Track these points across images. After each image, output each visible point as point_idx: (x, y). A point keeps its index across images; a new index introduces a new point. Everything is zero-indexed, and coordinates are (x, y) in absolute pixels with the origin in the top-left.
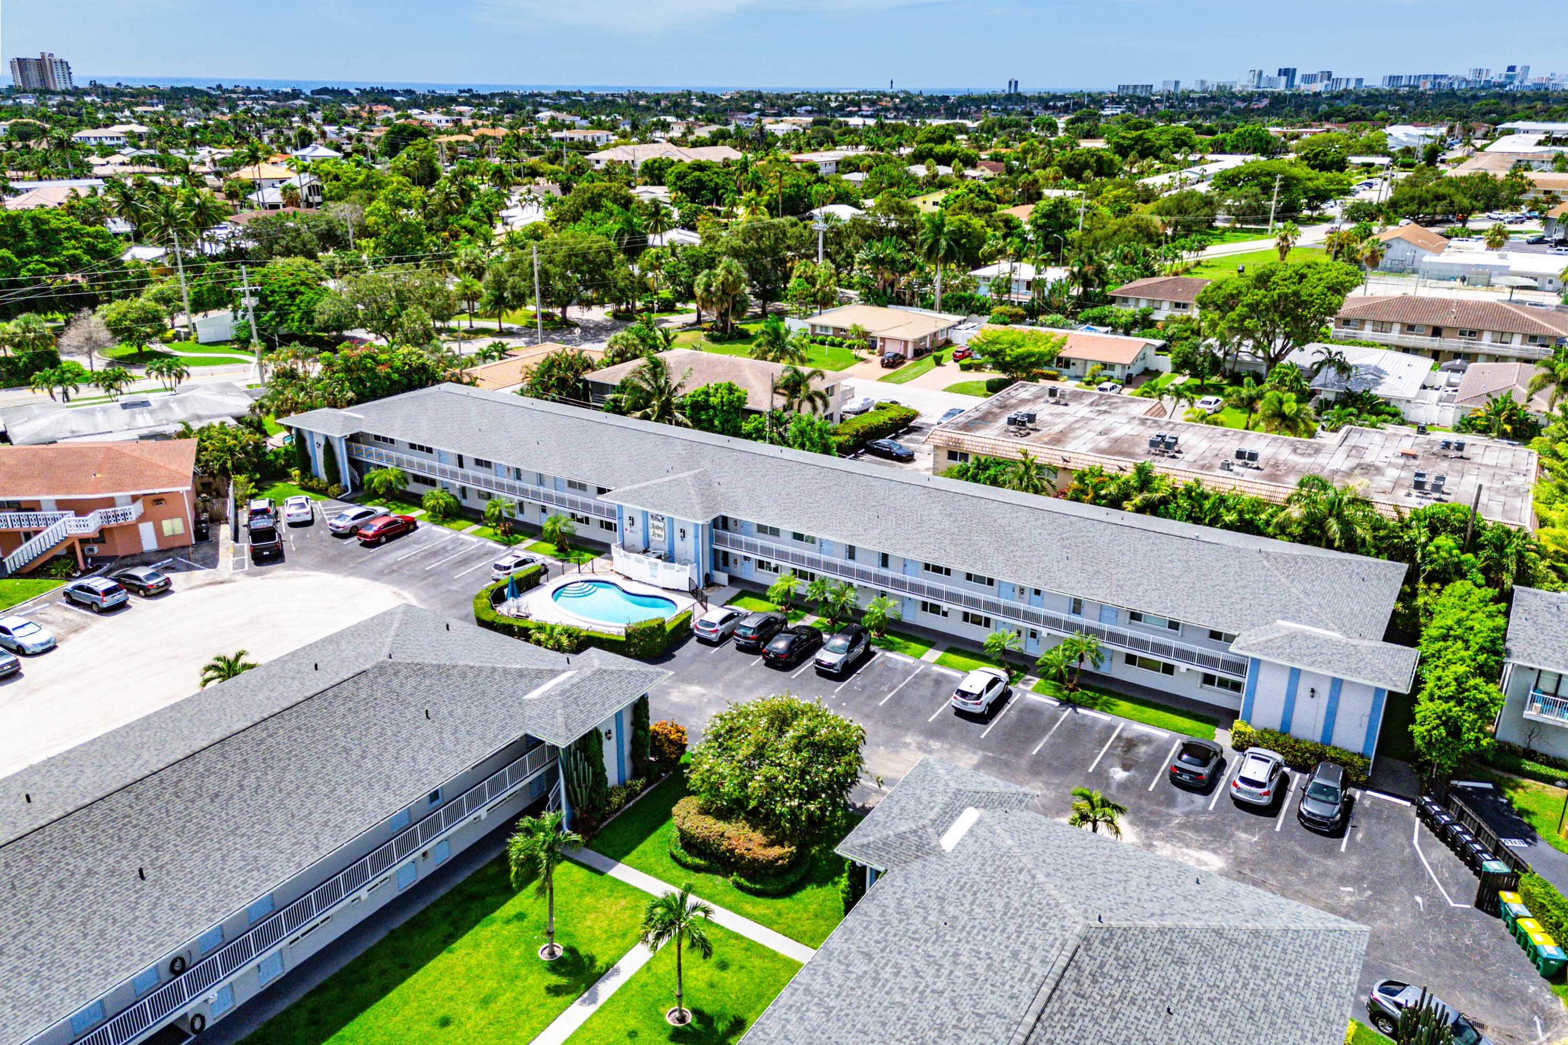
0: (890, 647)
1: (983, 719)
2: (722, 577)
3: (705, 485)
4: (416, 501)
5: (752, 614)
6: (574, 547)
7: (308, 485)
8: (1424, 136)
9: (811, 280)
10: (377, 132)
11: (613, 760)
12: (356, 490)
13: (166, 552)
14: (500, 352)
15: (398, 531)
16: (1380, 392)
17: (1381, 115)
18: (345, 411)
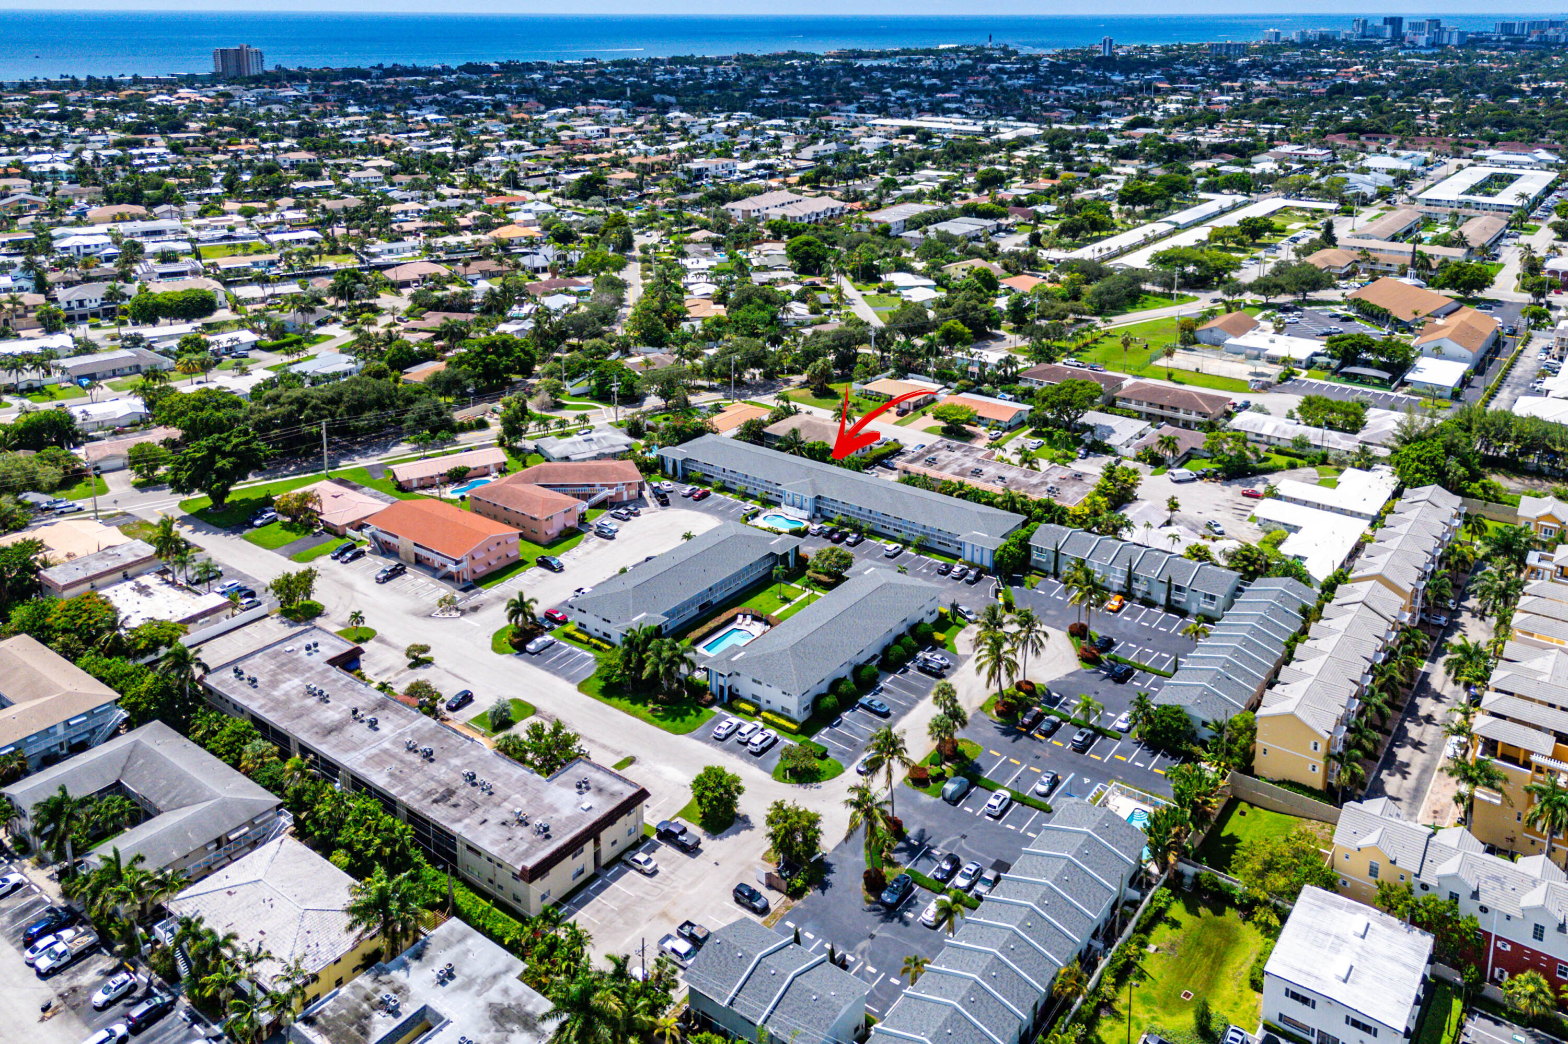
0: (870, 537)
1: (892, 557)
2: (818, 515)
3: (813, 483)
4: (709, 484)
5: (828, 526)
6: (768, 503)
7: (664, 475)
8: (1390, 172)
9: (866, 365)
10: (549, 150)
11: (791, 559)
12: (686, 479)
13: (631, 501)
14: (718, 409)
15: (705, 495)
16: (1107, 441)
17: (1400, 125)
18: (678, 448)
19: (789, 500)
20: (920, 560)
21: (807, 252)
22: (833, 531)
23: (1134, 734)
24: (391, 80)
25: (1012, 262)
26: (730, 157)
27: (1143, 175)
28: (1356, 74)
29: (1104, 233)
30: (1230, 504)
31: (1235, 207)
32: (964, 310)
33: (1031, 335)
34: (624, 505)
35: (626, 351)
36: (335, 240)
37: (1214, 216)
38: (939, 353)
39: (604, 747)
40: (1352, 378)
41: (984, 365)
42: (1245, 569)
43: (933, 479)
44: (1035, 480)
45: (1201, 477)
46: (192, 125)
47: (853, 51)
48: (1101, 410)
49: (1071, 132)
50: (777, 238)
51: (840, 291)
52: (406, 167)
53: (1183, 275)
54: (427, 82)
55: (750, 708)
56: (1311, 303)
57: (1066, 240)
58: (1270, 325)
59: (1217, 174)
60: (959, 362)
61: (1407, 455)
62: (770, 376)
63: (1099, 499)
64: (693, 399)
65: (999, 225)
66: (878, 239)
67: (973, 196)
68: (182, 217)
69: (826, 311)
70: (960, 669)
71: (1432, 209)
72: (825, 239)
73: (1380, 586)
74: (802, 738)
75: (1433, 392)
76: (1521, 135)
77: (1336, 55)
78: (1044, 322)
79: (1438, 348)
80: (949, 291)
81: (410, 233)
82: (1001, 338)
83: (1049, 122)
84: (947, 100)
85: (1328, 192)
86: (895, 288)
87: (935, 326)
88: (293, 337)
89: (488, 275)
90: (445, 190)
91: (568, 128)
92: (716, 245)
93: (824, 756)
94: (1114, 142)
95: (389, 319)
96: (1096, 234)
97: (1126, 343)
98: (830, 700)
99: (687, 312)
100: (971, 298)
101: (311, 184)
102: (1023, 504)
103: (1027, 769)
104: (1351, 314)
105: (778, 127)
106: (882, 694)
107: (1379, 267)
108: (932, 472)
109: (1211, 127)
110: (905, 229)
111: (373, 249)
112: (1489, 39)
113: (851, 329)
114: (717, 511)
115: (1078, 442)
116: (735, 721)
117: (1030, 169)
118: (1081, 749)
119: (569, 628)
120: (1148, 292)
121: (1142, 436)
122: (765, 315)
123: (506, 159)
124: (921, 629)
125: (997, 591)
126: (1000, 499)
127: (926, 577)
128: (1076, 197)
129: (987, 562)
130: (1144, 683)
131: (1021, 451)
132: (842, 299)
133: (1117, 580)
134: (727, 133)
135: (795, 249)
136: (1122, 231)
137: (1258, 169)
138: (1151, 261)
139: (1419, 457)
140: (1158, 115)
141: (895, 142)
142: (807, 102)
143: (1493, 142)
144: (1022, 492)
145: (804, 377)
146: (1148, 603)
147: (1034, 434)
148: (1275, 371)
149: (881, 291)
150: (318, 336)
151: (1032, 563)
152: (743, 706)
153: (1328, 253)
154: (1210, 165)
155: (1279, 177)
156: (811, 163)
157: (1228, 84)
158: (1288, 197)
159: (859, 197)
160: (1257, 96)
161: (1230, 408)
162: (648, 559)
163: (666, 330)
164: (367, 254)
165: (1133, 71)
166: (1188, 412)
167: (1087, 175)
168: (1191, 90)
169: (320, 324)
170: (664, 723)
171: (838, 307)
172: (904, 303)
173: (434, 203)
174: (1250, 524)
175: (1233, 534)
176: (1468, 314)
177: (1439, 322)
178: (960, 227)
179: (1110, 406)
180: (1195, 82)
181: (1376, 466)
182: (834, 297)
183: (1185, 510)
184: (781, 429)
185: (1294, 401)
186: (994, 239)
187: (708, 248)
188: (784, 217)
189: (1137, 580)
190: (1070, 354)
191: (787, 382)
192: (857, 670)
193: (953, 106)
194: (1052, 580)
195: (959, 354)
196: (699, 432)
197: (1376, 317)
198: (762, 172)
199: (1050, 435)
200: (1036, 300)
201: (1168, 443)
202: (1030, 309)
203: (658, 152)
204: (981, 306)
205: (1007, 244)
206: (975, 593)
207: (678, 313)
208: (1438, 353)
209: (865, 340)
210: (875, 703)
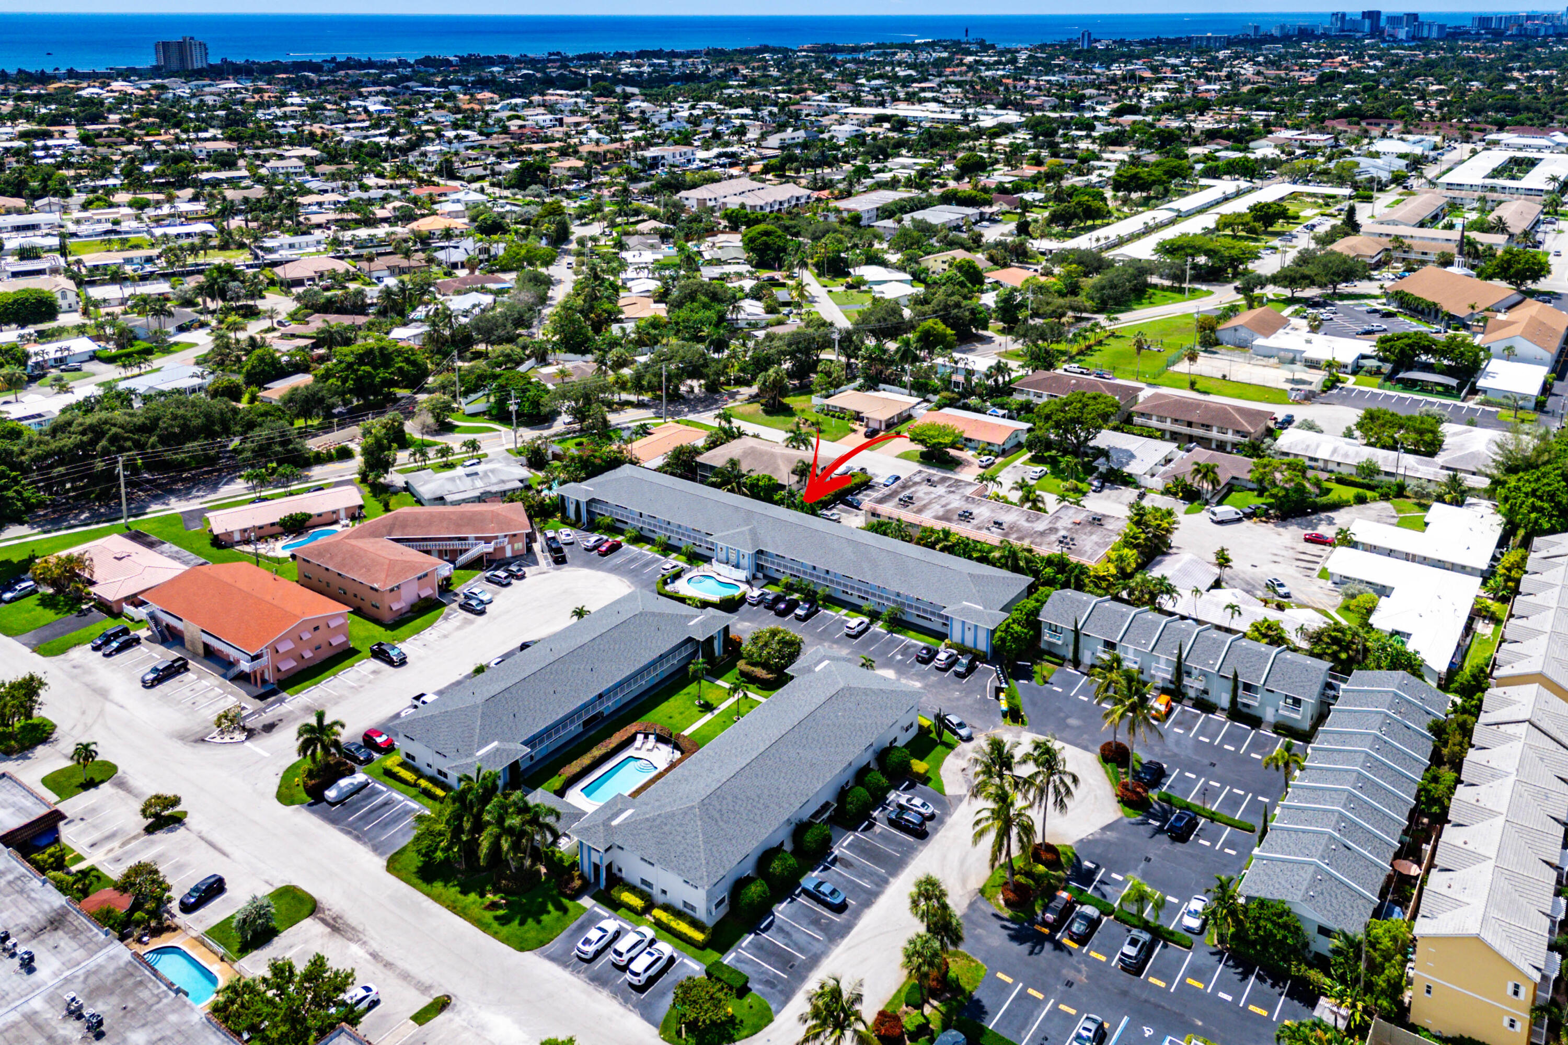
0: (826, 608)
1: (855, 637)
2: (760, 575)
3: (754, 533)
4: (621, 532)
5: (772, 591)
6: (695, 558)
7: (565, 521)
8: (1401, 156)
9: (828, 374)
10: (496, 140)
11: (717, 646)
12: (592, 526)
13: (516, 558)
14: (644, 431)
15: (615, 547)
16: (1127, 470)
17: (1400, 110)
18: (583, 486)
19: (722, 556)
20: (893, 641)
21: (765, 244)
22: (778, 599)
23: (1211, 937)
24: (342, 73)
25: (998, 253)
26: (691, 144)
27: (1135, 161)
28: (1343, 64)
29: (1098, 222)
30: (1291, 553)
31: (1239, 194)
32: (946, 307)
33: (1024, 336)
34: (503, 563)
35: (542, 359)
36: (230, 234)
37: (1218, 203)
38: (916, 359)
39: (406, 977)
40: (1410, 385)
41: (970, 373)
42: (1335, 657)
43: (911, 525)
44: (1041, 526)
45: (1249, 516)
46: (113, 117)
47: (827, 45)
48: (1115, 429)
49: (1055, 120)
50: (734, 229)
51: (801, 287)
52: (334, 156)
53: (1195, 267)
54: (380, 76)
55: (637, 902)
56: (1343, 297)
57: (1056, 229)
58: (1304, 322)
59: (1217, 159)
60: (941, 370)
61: (1517, 489)
62: (713, 389)
63: (1126, 551)
64: (613, 419)
65: (981, 214)
66: (847, 228)
67: (952, 184)
68: (65, 209)
69: (785, 310)
70: (950, 821)
71: (1456, 194)
72: (787, 229)
73: (1546, 693)
74: (713, 956)
75: (1513, 402)
76: (1531, 119)
77: (1317, 47)
78: (1038, 321)
79: (1510, 348)
80: (927, 286)
81: (319, 226)
82: (989, 340)
83: (1031, 109)
84: (923, 90)
85: (1340, 177)
86: (865, 283)
87: (911, 327)
88: (141, 345)
89: (394, 271)
90: (371, 180)
91: (518, 117)
92: (665, 236)
93: (743, 991)
94: (1100, 129)
95: (266, 324)
96: (1090, 223)
97: (1140, 346)
98: (756, 890)
99: (621, 312)
100: (953, 294)
101: (223, 175)
102: (1028, 561)
103: (1055, 1010)
104: (1392, 308)
105: (745, 116)
106: (837, 868)
107: (1412, 256)
108: (906, 516)
109: (1202, 114)
110: (878, 218)
111: (268, 243)
112: (1468, 33)
113: (811, 331)
114: (628, 571)
115: (1089, 469)
116: (611, 925)
117: (1014, 156)
118: (1135, 967)
119: (391, 762)
120: (1155, 286)
121: (1168, 461)
122: (711, 314)
123: (445, 149)
124: (894, 757)
125: (998, 690)
126: (996, 554)
127: (901, 668)
128: (1066, 184)
129: (983, 645)
130: (1214, 842)
131: (1021, 485)
132: (803, 298)
133: (1162, 672)
134: (689, 122)
135: (752, 240)
136: (1119, 219)
137: (1259, 154)
138: (1156, 251)
139: (1534, 492)
140: (1145, 103)
141: (869, 130)
142: (776, 92)
143: (1501, 126)
144: (1026, 543)
145: (754, 389)
146: (1205, 705)
147: (1035, 460)
148: (1317, 378)
149: (850, 287)
150: (176, 344)
151: (1043, 646)
152: (628, 897)
153: (1351, 240)
154: (1206, 151)
155: (1282, 162)
156: (778, 152)
157: (1213, 73)
158: (1295, 182)
159: (828, 185)
160: (1244, 84)
161: (1271, 424)
162: (524, 646)
163: (590, 333)
164: (261, 248)
165: (1114, 61)
166: (1222, 431)
167: (1075, 161)
168: (1175, 79)
169: (181, 329)
170: (505, 930)
171: (799, 306)
172: (875, 300)
173: (355, 194)
174: (1322, 582)
175: (1304, 598)
176: (1532, 308)
177: (1501, 317)
178: (939, 215)
179: (1126, 423)
180: (1179, 72)
181: (1469, 500)
182: (794, 293)
183: (1239, 564)
184: (717, 458)
185: (1351, 415)
186: (976, 229)
187: (655, 240)
188: (743, 206)
189: (1189, 674)
190: (1071, 359)
191: (732, 396)
192: (800, 829)
193: (929, 95)
194: (1070, 670)
195: (940, 360)
196: (614, 463)
197: (1422, 312)
198: (723, 160)
199: (1053, 462)
200: (1030, 295)
201: (1206, 472)
202: (1022, 305)
203: (613, 141)
204: (965, 303)
205: (991, 234)
206: (969, 692)
207: (610, 313)
208: (1510, 354)
209: (827, 344)
210: (826, 889)
